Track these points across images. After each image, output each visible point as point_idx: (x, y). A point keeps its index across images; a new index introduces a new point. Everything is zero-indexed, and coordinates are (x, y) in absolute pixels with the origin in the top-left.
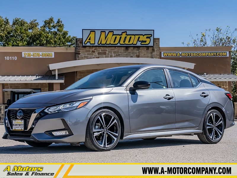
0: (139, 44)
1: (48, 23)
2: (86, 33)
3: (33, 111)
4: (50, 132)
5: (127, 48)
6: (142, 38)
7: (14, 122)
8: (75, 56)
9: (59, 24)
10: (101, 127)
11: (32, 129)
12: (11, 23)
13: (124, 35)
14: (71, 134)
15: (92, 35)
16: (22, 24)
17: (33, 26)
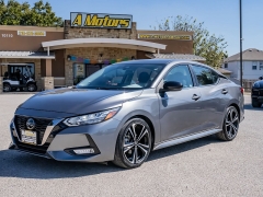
0: (119, 27)
1: (38, 5)
2: (74, 16)
3: (49, 122)
4: (70, 150)
5: (109, 29)
6: (122, 22)
7: (24, 133)
8: (64, 36)
9: (48, 7)
10: (131, 140)
11: (47, 144)
12: (6, 4)
13: (106, 19)
14: (98, 152)
15: (79, 18)
16: (16, 5)
17: (25, 7)
